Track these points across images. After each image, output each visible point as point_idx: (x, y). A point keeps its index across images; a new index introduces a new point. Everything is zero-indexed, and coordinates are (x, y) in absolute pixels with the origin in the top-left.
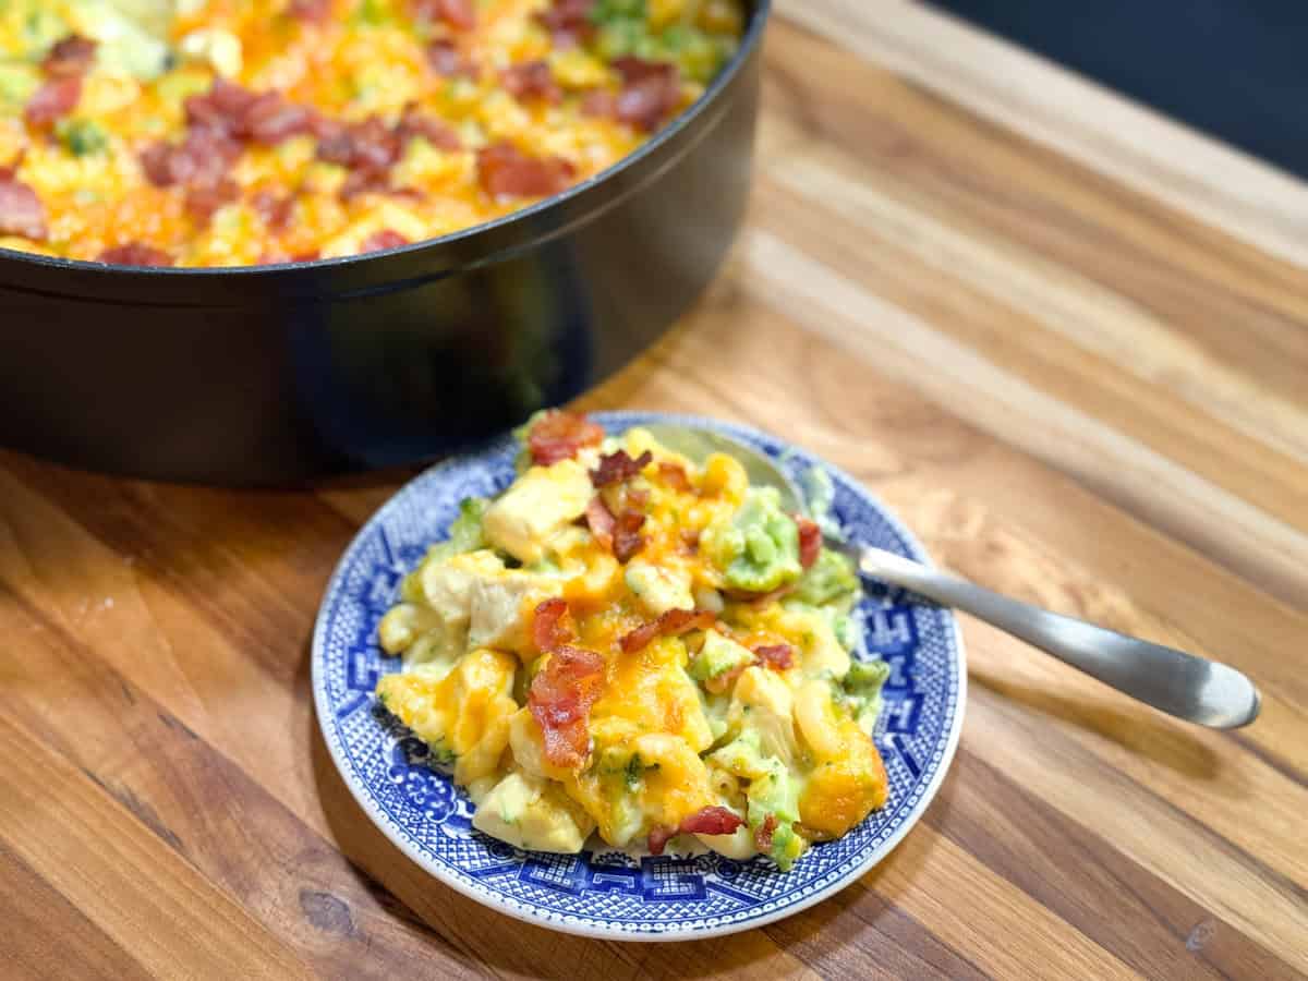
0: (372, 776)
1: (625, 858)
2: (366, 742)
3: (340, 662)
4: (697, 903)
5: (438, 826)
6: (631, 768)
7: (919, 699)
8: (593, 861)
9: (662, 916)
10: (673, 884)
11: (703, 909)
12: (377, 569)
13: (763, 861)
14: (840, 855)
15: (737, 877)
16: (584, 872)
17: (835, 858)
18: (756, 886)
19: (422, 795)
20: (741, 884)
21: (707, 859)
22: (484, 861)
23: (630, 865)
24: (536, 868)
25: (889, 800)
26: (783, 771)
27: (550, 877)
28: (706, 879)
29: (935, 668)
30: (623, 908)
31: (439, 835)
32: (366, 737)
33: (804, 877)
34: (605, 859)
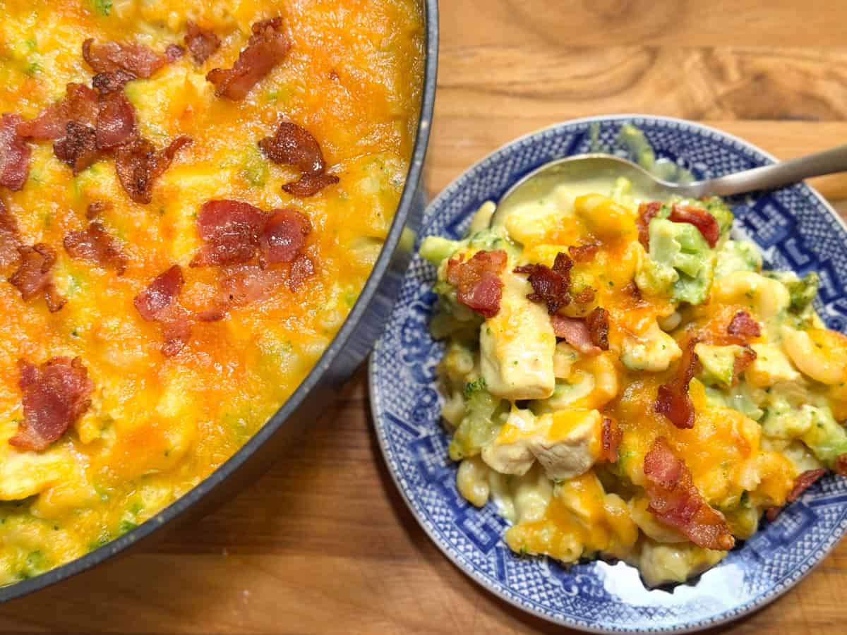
0: (561, 605)
2: (533, 583)
3: (462, 541)
4: (817, 525)
6: (742, 500)
7: (828, 266)
9: (807, 552)
10: (789, 522)
11: (824, 527)
12: (413, 447)
15: (823, 488)
20: (830, 490)
29: (823, 234)
30: (779, 565)
32: (528, 579)
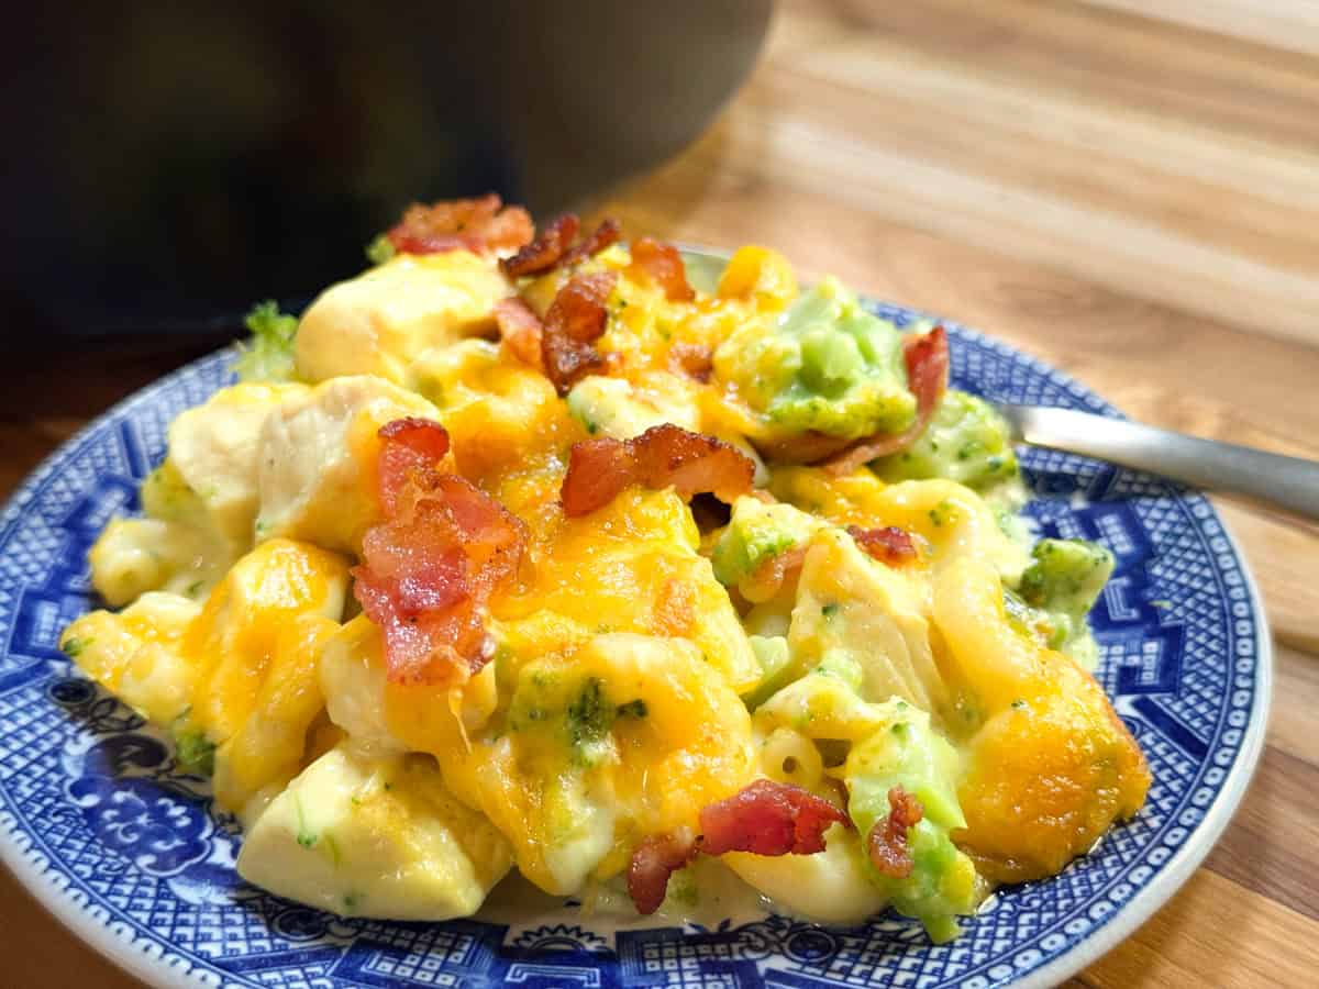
0: (28, 792)
1: (580, 935)
2: (29, 738)
5: (162, 881)
6: (582, 711)
7: (1174, 638)
8: (508, 941)
10: (688, 977)
12: (107, 482)
13: (890, 926)
14: (1062, 904)
15: (835, 957)
16: (487, 962)
17: (1055, 909)
18: (879, 973)
19: (135, 828)
20: (846, 972)
21: (764, 931)
22: (256, 943)
23: (591, 947)
24: (378, 956)
25: (1152, 801)
26: (919, 720)
27: (409, 973)
28: (762, 967)
29: (1196, 584)
31: (159, 896)
32: (30, 729)
33: (987, 949)
34: (535, 939)
